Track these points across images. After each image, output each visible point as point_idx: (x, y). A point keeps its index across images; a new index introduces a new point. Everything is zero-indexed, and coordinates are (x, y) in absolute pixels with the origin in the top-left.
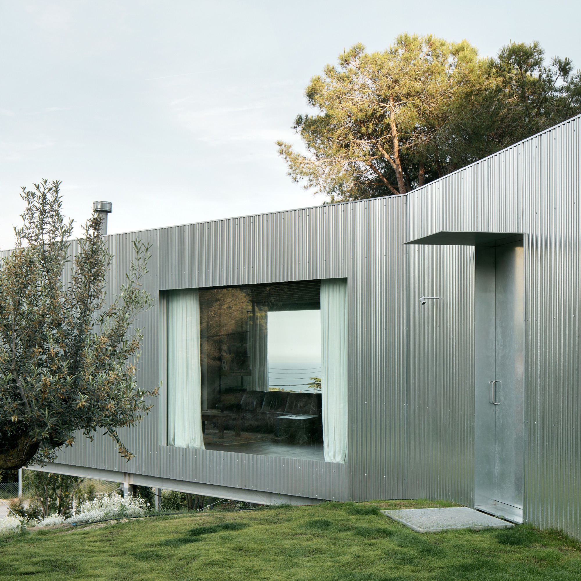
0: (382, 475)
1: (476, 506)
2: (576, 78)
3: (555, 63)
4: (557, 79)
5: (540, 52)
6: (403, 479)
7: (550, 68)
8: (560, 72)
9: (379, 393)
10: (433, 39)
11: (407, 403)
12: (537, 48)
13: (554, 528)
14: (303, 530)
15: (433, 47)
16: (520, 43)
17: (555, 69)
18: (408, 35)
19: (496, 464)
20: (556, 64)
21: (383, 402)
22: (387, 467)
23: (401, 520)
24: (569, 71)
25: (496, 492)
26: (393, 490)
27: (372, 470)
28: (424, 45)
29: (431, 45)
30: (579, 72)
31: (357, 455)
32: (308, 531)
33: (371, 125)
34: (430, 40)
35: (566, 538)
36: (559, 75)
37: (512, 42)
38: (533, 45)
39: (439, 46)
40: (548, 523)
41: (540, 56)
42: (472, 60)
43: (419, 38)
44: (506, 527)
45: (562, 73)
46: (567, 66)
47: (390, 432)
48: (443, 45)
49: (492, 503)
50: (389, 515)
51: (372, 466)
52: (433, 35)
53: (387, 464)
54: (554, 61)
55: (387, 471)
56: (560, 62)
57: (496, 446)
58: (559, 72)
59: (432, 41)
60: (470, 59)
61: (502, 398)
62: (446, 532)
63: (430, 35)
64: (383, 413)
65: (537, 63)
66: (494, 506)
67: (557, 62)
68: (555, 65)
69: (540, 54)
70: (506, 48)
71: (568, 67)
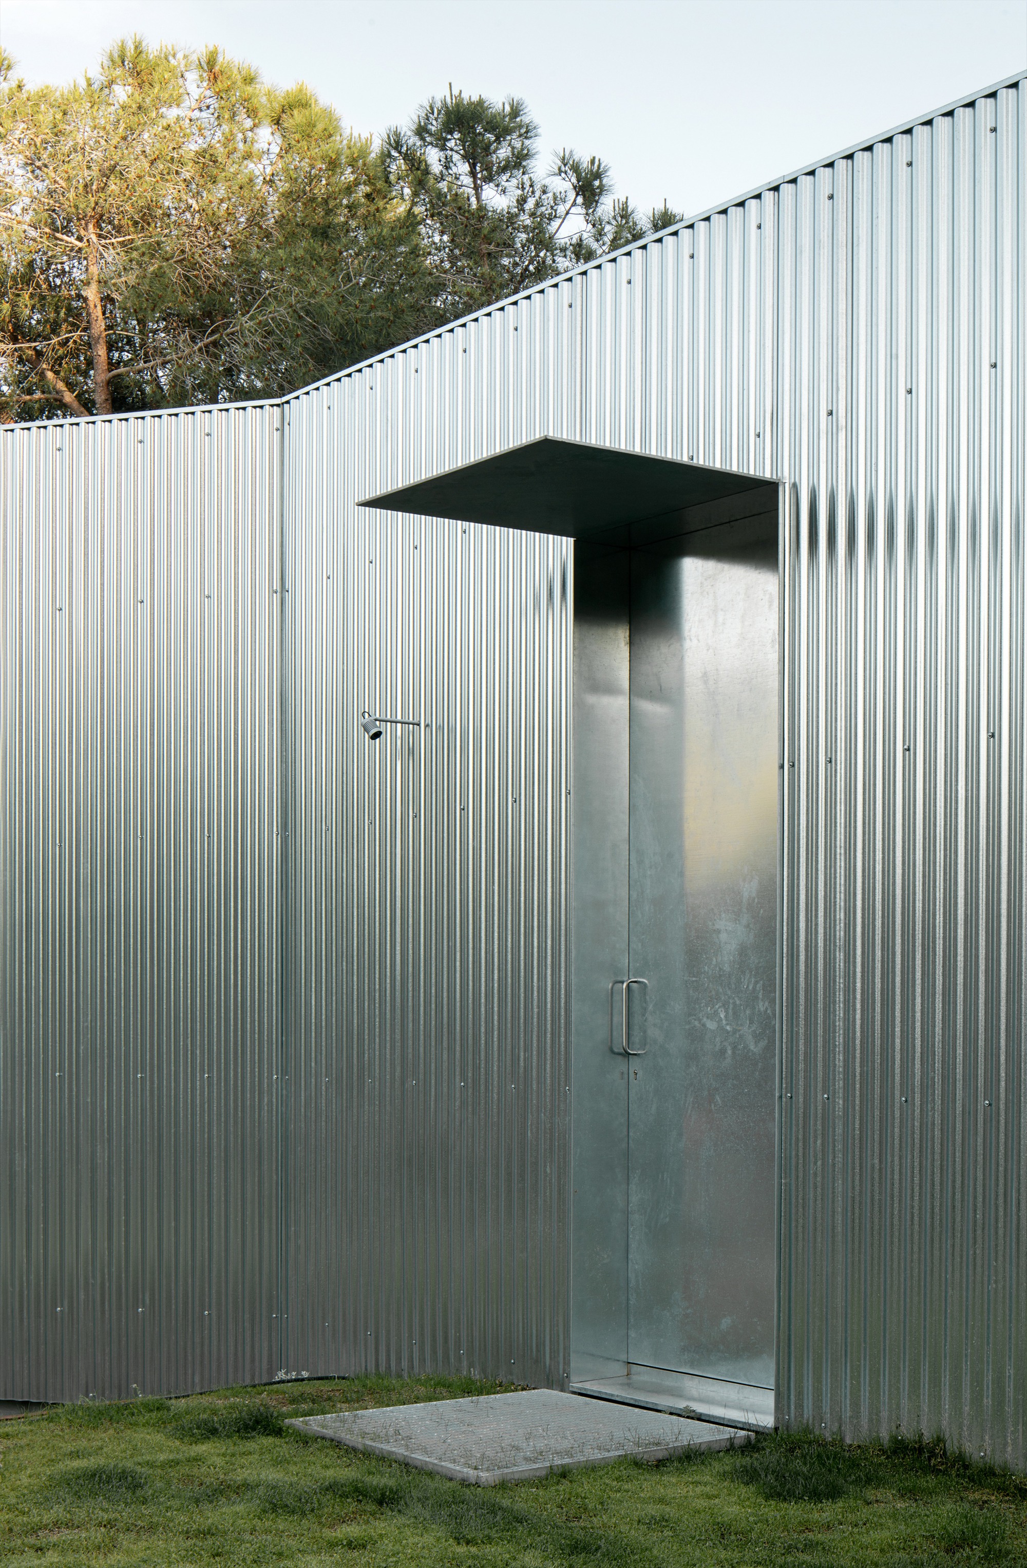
0: (197, 1309)
1: (576, 1385)
2: (609, 223)
3: (563, 169)
4: (567, 213)
5: (527, 132)
6: (270, 1318)
7: (546, 182)
8: (577, 195)
9: (185, 1045)
10: (220, 59)
11: (284, 1072)
12: (518, 119)
13: (907, 1433)
14: (58, 1512)
15: (220, 86)
16: (475, 99)
17: (564, 186)
18: (144, 44)
19: (633, 1245)
20: (566, 172)
21: (202, 1071)
22: (214, 1280)
23: (386, 1447)
24: (600, 194)
25: (632, 1334)
26: (236, 1354)
27: (164, 1295)
28: (192, 77)
29: (215, 78)
30: (617, 209)
31: (110, 1249)
32: (81, 1515)
33: (27, 297)
34: (211, 62)
35: (962, 1463)
36: (574, 204)
37: (456, 92)
38: (508, 109)
39: (239, 83)
40: (879, 1421)
41: (527, 142)
42: (330, 136)
43: (180, 56)
44: (732, 1444)
45: (580, 200)
46: (595, 179)
47: (226, 1167)
48: (249, 80)
49: (619, 1369)
50: (329, 1433)
51: (164, 1282)
52: (220, 50)
53: (214, 1273)
54: (560, 163)
55: (214, 1296)
56: (576, 168)
57: (633, 1187)
58: (572, 195)
59: (217, 69)
60: (326, 133)
61: (654, 1033)
62: (564, 1474)
63: (211, 48)
64: (202, 1106)
65: (519, 161)
66: (625, 1380)
67: (568, 165)
68: (563, 175)
69: (526, 138)
70: (439, 104)
71: (597, 183)
